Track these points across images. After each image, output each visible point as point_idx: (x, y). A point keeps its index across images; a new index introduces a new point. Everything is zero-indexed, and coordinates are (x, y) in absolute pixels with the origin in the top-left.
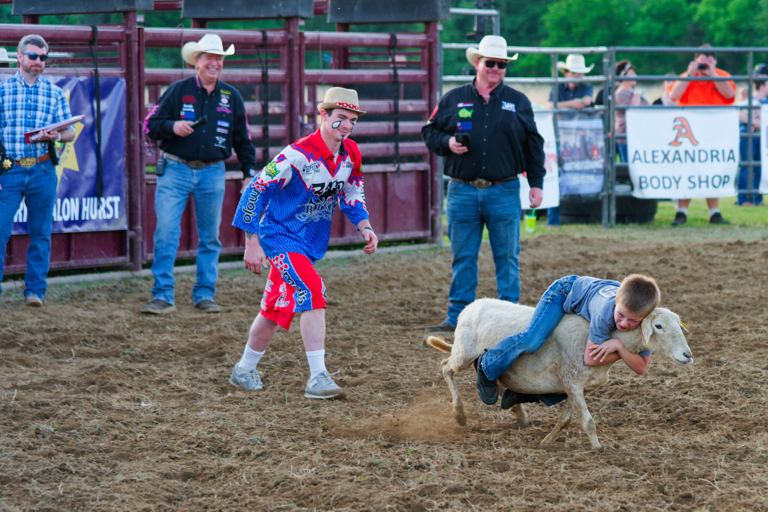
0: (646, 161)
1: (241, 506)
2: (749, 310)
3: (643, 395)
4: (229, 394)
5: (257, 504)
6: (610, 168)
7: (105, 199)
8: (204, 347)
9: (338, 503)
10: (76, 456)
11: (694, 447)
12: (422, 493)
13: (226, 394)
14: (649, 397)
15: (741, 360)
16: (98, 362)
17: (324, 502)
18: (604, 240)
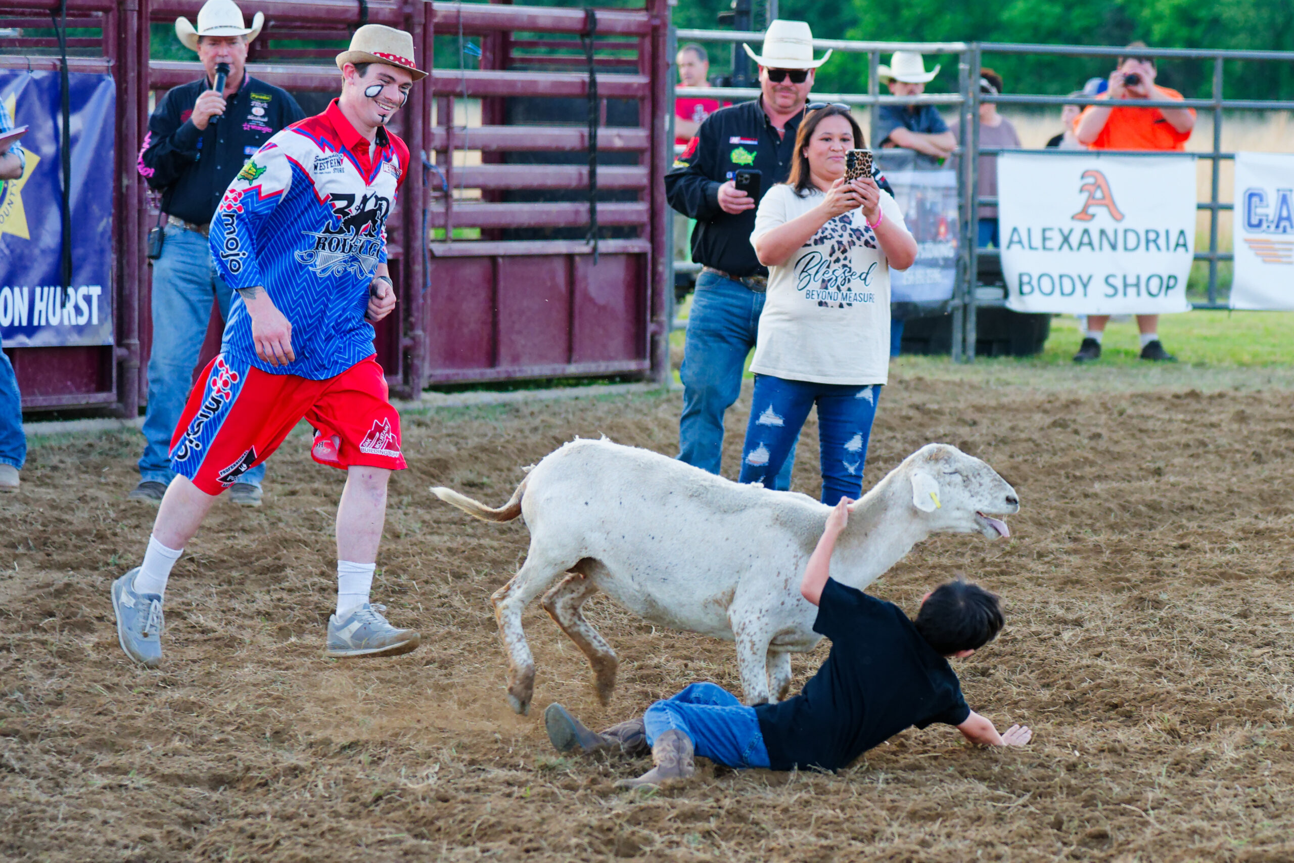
0: (1031, 248)
1: (315, 835)
2: (1210, 513)
4: (293, 639)
5: (343, 833)
6: (967, 257)
7: (76, 291)
8: (248, 556)
9: (485, 834)
10: (21, 742)
11: (1112, 750)
12: (634, 820)
13: (287, 639)
14: (1034, 661)
15: (1196, 600)
16: (59, 578)
17: (460, 831)
18: (954, 383)
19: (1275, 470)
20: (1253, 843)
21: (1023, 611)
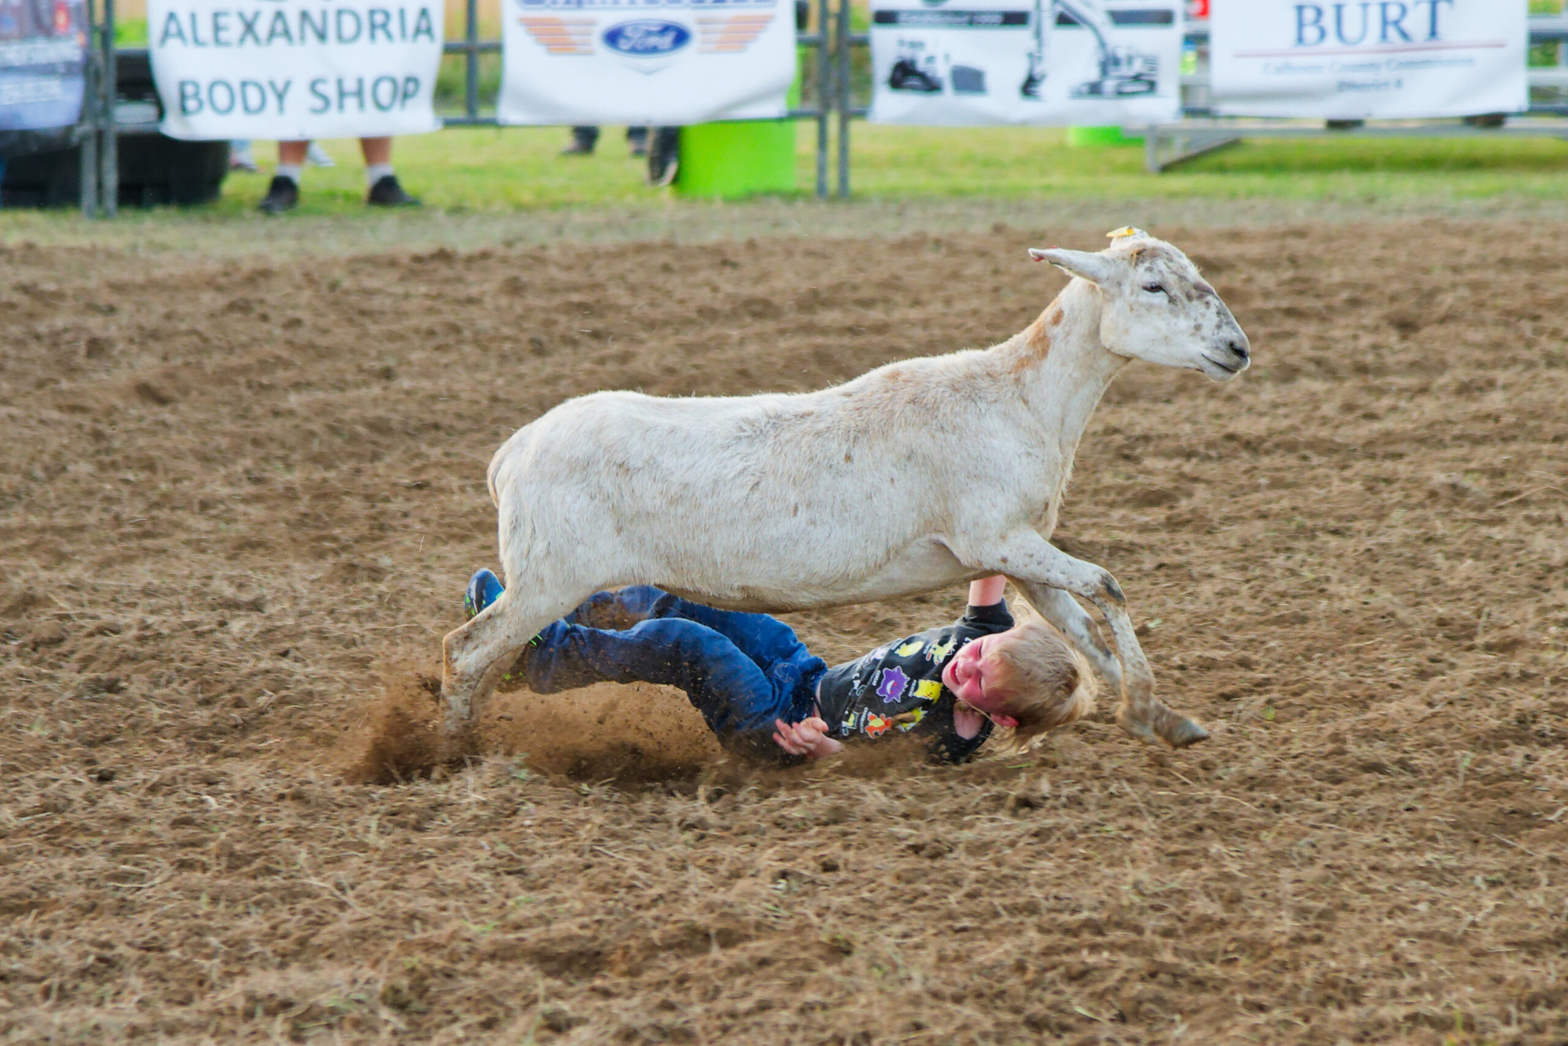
0: (197, 41)
3: (171, 660)
6: (100, 60)
11: (298, 797)
14: (187, 666)
15: (436, 564)
18: (83, 251)
19: (563, 365)
20: (503, 928)
21: (174, 592)
